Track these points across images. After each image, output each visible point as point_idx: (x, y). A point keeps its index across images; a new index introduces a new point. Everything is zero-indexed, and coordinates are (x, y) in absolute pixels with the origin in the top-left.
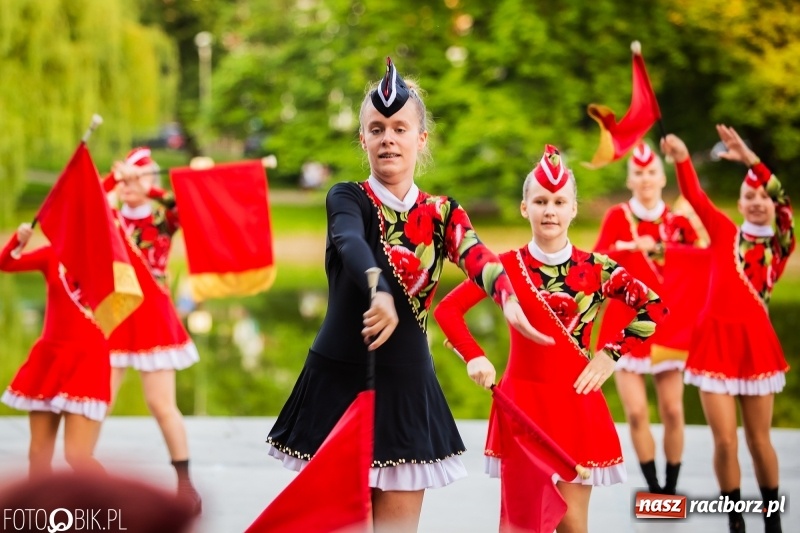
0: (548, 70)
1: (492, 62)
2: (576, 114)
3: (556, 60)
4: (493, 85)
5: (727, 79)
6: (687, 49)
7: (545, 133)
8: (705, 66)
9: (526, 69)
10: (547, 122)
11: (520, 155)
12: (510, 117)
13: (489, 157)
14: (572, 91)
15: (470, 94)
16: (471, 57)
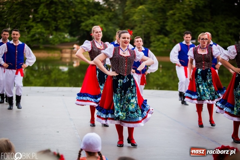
0: (48, 19)
1: (38, 18)
2: (54, 28)
3: (50, 18)
4: (38, 22)
5: (83, 22)
6: (75, 16)
7: (48, 32)
8: (79, 19)
9: (44, 19)
10: (48, 30)
11: (44, 36)
12: (41, 28)
13: (37, 36)
14: (53, 24)
15: (33, 24)
16: (34, 17)
